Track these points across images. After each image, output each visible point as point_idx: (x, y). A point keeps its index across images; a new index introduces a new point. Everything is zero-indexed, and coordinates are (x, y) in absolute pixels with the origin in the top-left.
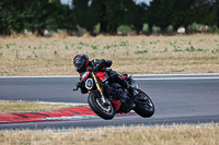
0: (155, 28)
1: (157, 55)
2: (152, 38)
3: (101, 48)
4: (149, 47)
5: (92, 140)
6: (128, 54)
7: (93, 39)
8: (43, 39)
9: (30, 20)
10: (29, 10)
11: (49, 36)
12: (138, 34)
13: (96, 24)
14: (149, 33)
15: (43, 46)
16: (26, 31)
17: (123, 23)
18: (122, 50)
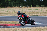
0: (44, 6)
1: (44, 12)
2: (43, 8)
3: (32, 10)
4: (43, 10)
5: (30, 30)
6: (38, 11)
7: (31, 8)
8: (20, 8)
9: (17, 4)
10: (17, 2)
11: (21, 7)
12: (40, 7)
13: (31, 5)
14: (43, 7)
15: (20, 10)
16: (16, 6)
17: (37, 5)
18: (37, 10)
